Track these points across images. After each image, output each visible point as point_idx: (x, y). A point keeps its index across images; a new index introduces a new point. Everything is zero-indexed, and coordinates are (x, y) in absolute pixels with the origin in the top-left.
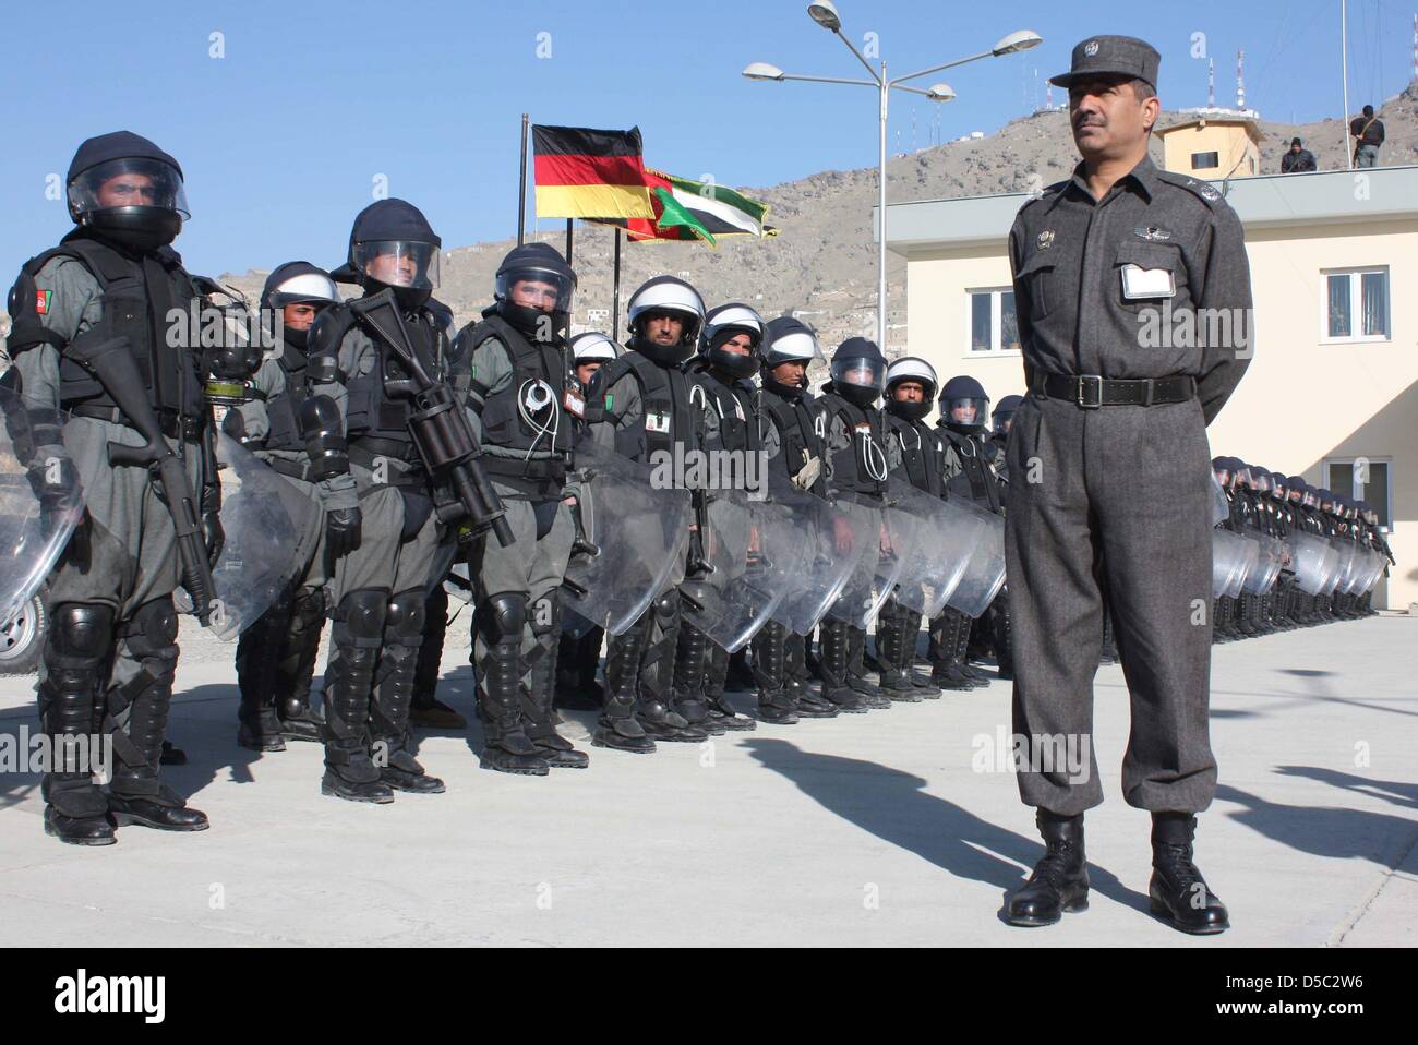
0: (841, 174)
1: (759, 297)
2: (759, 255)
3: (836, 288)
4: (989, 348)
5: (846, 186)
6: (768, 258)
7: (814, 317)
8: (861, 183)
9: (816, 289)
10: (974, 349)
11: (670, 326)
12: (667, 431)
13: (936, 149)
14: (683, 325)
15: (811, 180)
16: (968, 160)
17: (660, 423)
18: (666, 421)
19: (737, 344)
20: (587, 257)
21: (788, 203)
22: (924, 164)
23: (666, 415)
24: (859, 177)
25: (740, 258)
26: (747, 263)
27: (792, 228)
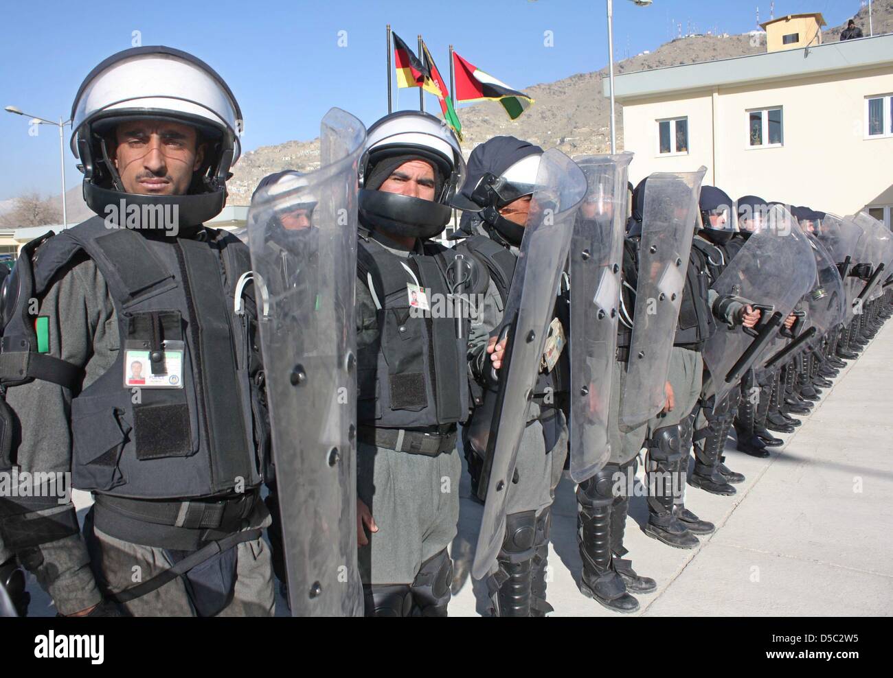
0: (584, 75)
1: (549, 133)
2: (549, 114)
3: (584, 127)
4: (670, 151)
5: (586, 80)
6: (553, 115)
7: (574, 140)
8: (593, 78)
9: (575, 128)
10: (661, 152)
11: (162, 155)
12: (179, 384)
13: (627, 61)
14: (196, 151)
15: (571, 78)
16: (643, 64)
17: (158, 367)
18: (174, 361)
19: (405, 178)
20: (472, 119)
21: (560, 90)
22: (622, 67)
23: (172, 348)
24: (592, 75)
25: (540, 116)
26: (543, 118)
27: (563, 101)
